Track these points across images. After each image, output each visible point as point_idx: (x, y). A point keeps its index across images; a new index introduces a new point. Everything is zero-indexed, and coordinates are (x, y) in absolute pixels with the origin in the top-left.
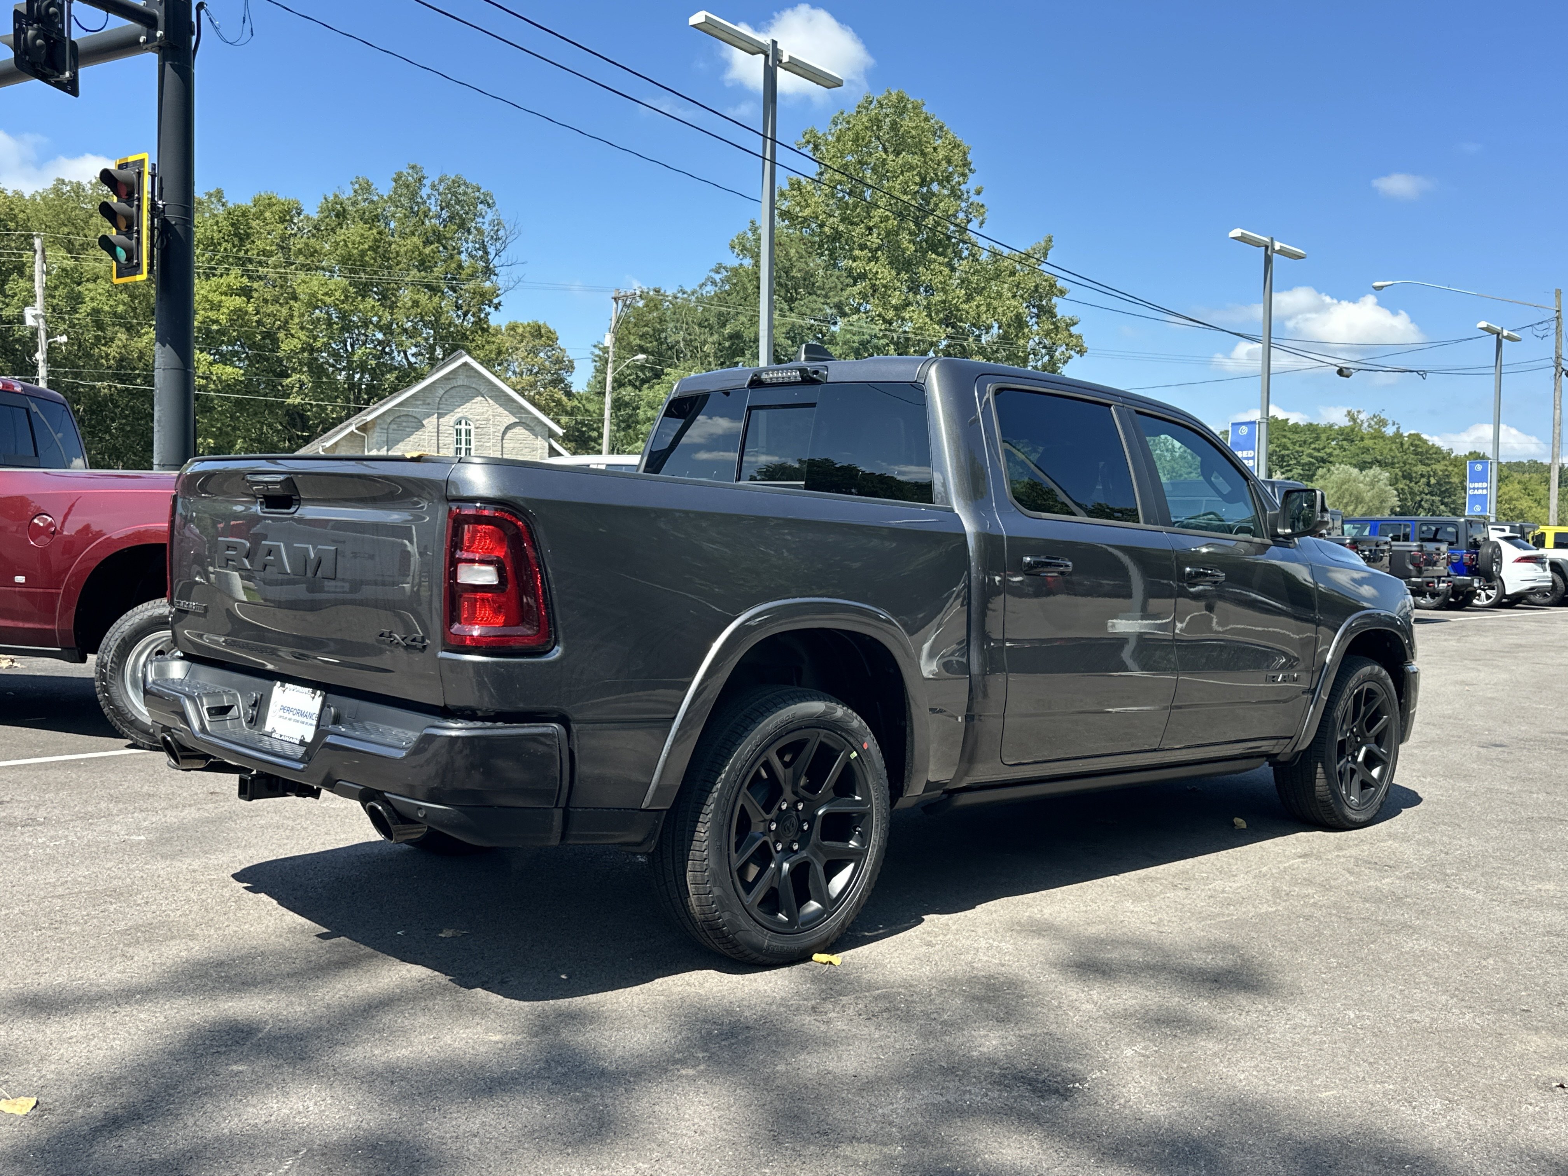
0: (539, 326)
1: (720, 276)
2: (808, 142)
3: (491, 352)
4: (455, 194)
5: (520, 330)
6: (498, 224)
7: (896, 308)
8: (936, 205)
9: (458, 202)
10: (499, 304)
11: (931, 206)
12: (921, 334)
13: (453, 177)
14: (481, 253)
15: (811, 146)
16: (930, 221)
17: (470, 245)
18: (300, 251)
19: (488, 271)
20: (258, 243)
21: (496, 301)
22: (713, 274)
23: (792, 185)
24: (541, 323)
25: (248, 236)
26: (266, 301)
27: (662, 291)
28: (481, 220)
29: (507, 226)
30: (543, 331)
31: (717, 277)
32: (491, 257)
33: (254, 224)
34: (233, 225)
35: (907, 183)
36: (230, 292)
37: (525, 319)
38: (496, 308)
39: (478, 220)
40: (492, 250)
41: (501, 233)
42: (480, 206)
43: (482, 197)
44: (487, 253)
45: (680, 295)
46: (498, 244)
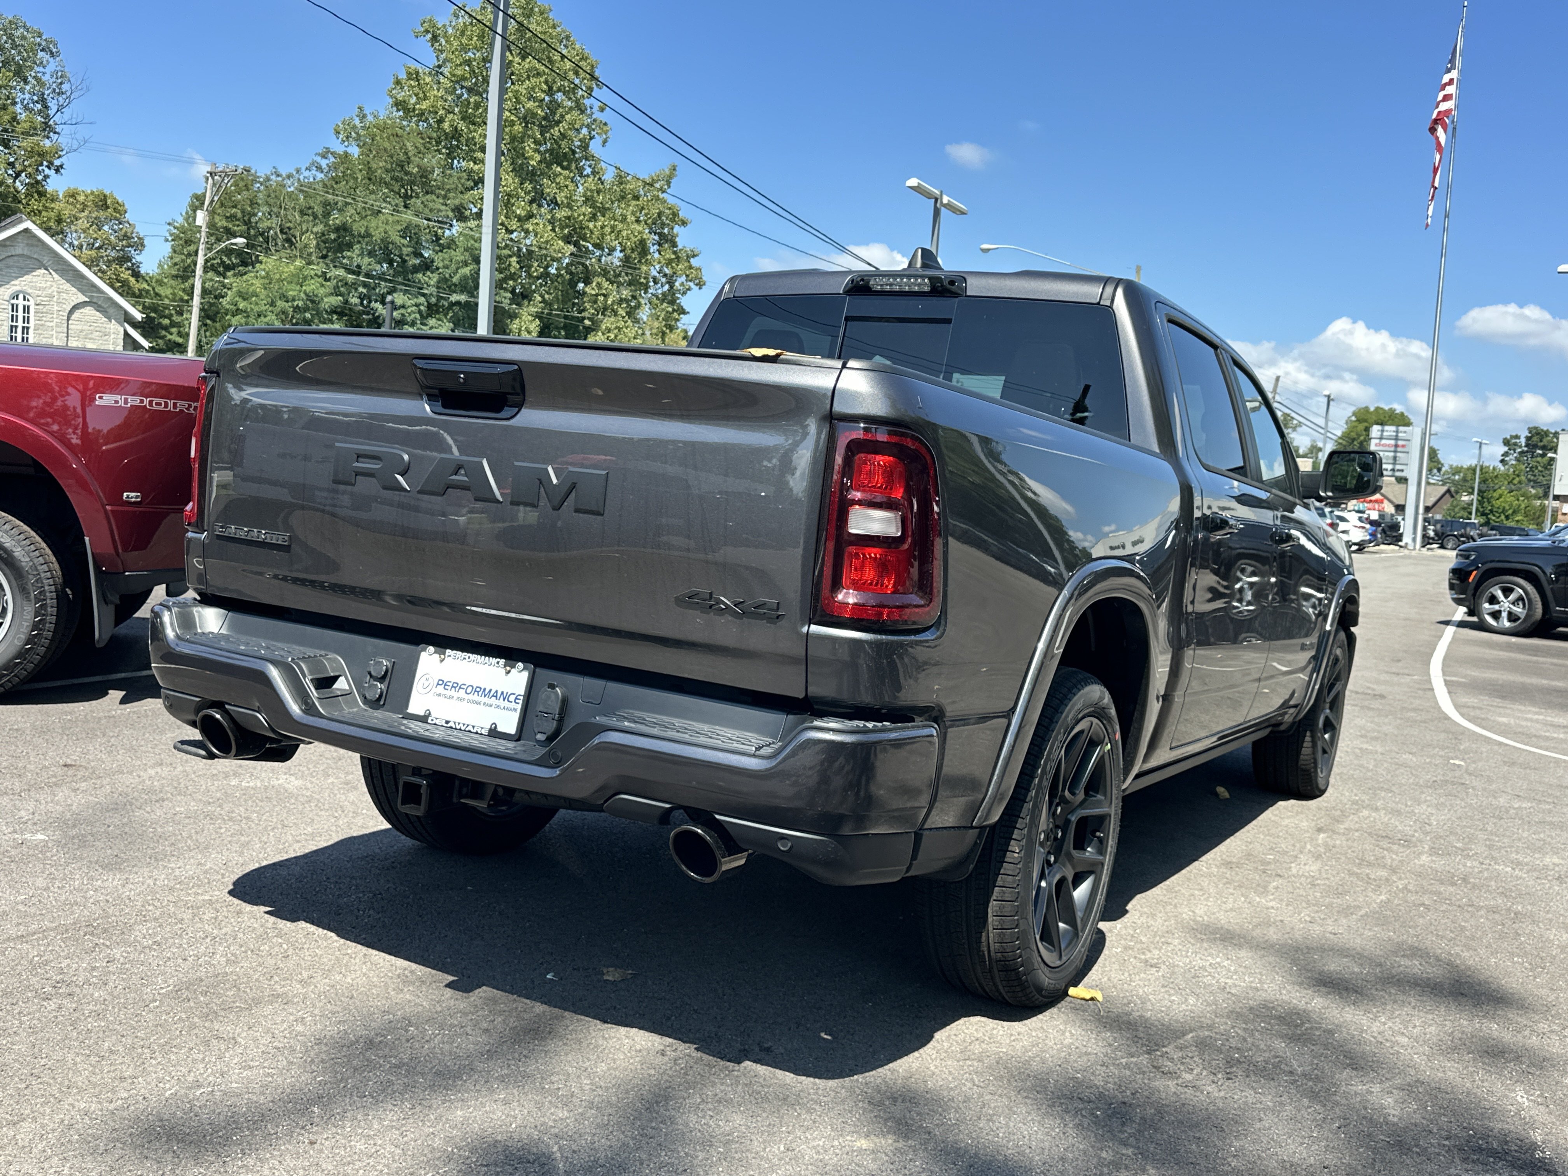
0: (105, 196)
1: (327, 161)
2: (427, 31)
3: (49, 219)
4: (11, 37)
5: (81, 198)
6: (61, 77)
7: (520, 219)
8: (562, 116)
9: (14, 46)
10: (61, 166)
11: (557, 117)
12: (546, 249)
13: (10, 18)
14: (39, 106)
15: (429, 36)
16: (555, 131)
17: (27, 96)
19: (47, 128)
21: (57, 162)
22: (319, 159)
23: (409, 74)
24: (108, 193)
27: (253, 171)
28: (41, 69)
29: (72, 80)
30: (109, 202)
31: (324, 163)
32: (51, 112)
35: (533, 89)
37: (88, 186)
38: (57, 171)
39: (37, 69)
40: (53, 105)
41: (64, 87)
42: (41, 54)
43: (44, 43)
44: (46, 107)
45: (273, 177)
46: (60, 99)
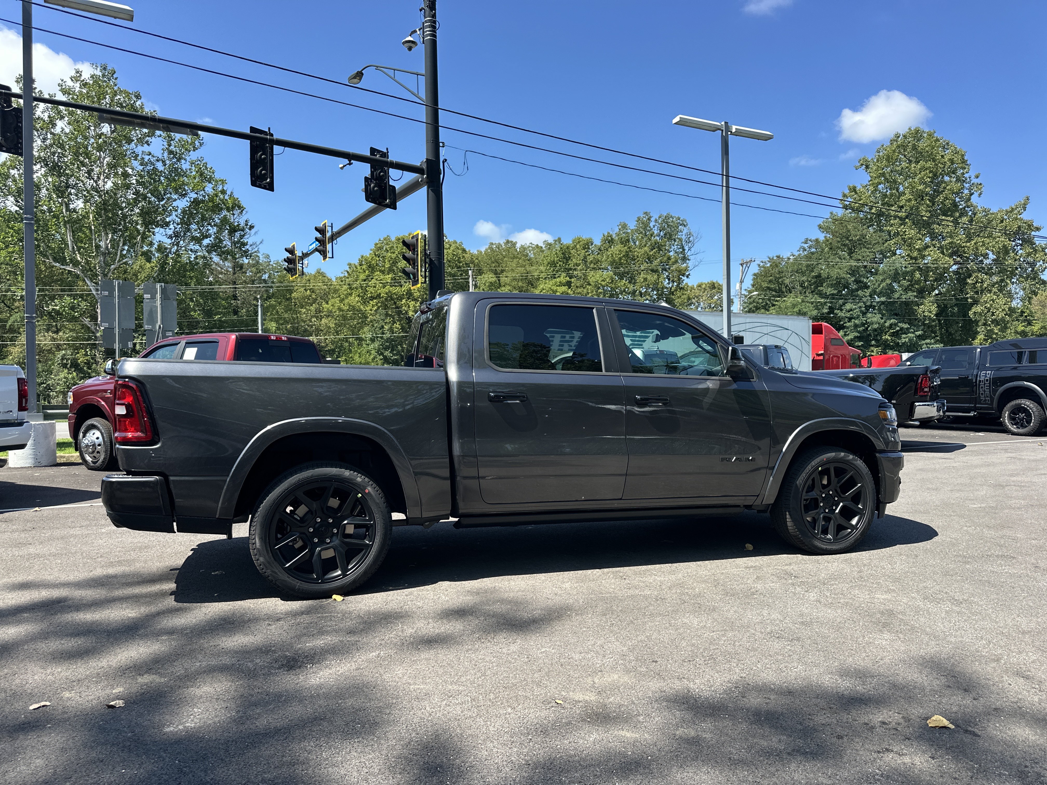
0: (714, 283)
1: (807, 245)
2: (862, 165)
3: (684, 299)
4: (667, 223)
5: (704, 286)
6: (689, 235)
7: (919, 250)
8: (945, 188)
9: (668, 226)
10: (689, 275)
11: (941, 189)
12: (937, 263)
13: (665, 214)
14: (681, 250)
15: (864, 166)
16: (941, 198)
17: (676, 247)
18: (591, 262)
19: (685, 259)
20: (574, 260)
21: (687, 274)
22: (803, 245)
23: (850, 189)
24: (715, 281)
25: (570, 257)
26: (577, 287)
27: (781, 257)
28: (681, 234)
29: (694, 235)
30: (716, 285)
31: (806, 246)
32: (686, 251)
33: (572, 252)
34: (563, 253)
35: (923, 178)
36: (561, 284)
37: (706, 280)
38: (687, 277)
39: (679, 234)
40: (686, 248)
41: (691, 239)
42: (680, 227)
43: (681, 222)
44: (684, 250)
45: (792, 257)
46: (690, 245)
